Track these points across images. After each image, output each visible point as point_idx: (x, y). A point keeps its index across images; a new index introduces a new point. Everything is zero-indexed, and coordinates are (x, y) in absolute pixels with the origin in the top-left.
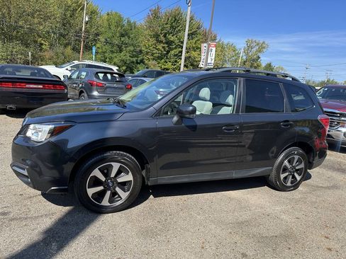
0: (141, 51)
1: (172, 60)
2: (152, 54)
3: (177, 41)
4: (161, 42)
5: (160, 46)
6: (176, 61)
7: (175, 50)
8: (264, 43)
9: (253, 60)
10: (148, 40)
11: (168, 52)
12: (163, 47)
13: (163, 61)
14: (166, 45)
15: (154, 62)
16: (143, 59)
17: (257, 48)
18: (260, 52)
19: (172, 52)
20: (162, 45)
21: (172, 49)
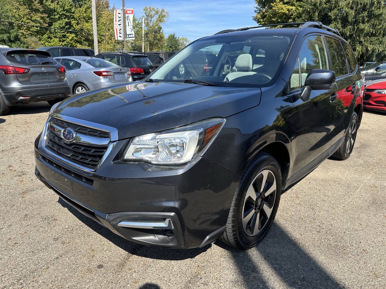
0: (11, 24)
1: (59, 35)
2: (28, 29)
3: (59, 10)
4: (37, 11)
5: (37, 17)
6: (64, 36)
7: (60, 22)
8: (163, 11)
9: (156, 32)
10: (18, 9)
11: (50, 24)
12: (42, 18)
13: (45, 36)
14: (45, 15)
15: (34, 39)
16: (17, 35)
17: (158, 17)
18: (160, 21)
19: (56, 25)
20: (39, 15)
21: (55, 20)
